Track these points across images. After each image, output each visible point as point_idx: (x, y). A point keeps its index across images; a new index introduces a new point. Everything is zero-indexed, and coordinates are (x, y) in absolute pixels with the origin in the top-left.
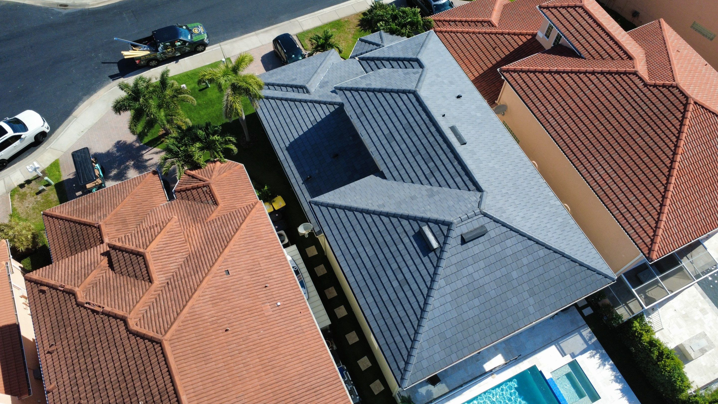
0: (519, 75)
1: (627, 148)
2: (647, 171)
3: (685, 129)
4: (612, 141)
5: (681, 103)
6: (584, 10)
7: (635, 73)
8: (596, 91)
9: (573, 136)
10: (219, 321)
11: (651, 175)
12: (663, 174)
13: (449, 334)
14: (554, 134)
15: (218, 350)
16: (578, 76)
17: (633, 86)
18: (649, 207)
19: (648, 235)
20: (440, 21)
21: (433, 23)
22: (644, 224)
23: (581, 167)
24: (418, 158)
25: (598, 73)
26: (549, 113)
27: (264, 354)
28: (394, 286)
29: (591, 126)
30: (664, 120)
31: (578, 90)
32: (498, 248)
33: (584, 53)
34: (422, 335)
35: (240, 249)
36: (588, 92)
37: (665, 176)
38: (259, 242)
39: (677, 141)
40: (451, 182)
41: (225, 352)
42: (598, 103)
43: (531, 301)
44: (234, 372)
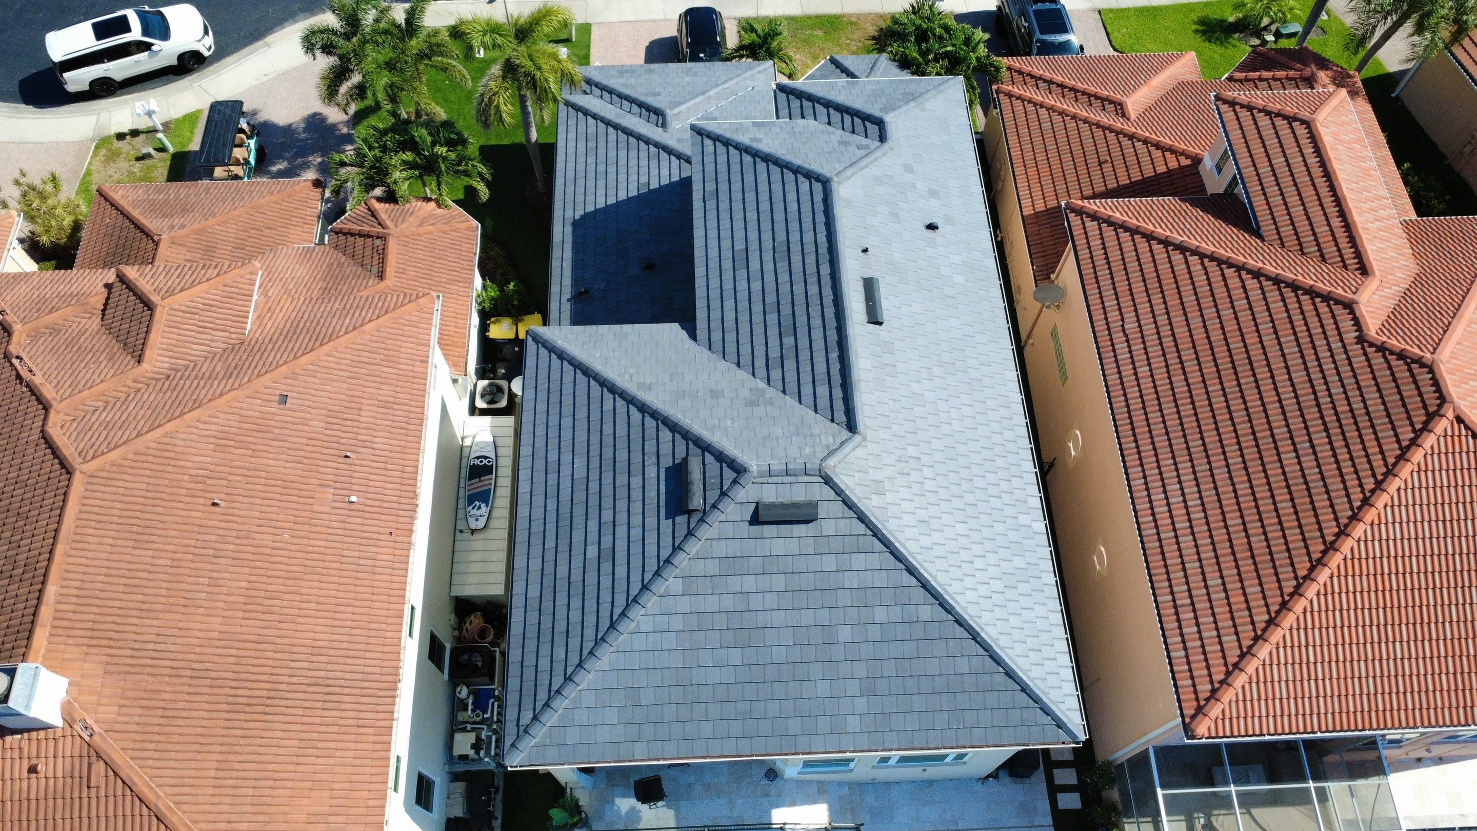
0: (1100, 229)
1: (1255, 467)
2: (1274, 533)
3: (1406, 471)
4: (1229, 439)
5: (1425, 407)
6: (1310, 132)
7: (1350, 306)
8: (1245, 316)
9: (1150, 397)
10: (209, 481)
11: (1278, 546)
12: (1309, 554)
13: (647, 697)
14: (1113, 379)
15: (175, 533)
16: (1222, 270)
17: (1332, 332)
18: (1242, 616)
19: (1210, 675)
20: (1020, 72)
21: (1004, 73)
22: (1213, 648)
23: (1135, 472)
24: (772, 318)
25: (1268, 278)
26: (1124, 331)
27: (264, 579)
28: (589, 555)
29: (1198, 391)
30: (1368, 434)
31: (1207, 302)
32: (829, 563)
33: (1267, 227)
34: (590, 676)
35: (336, 366)
36: (1227, 313)
37: (1310, 561)
38: (385, 369)
39: (1373, 491)
40: (807, 390)
41: (187, 542)
42: (1236, 344)
43: (861, 704)
44: (181, 586)
